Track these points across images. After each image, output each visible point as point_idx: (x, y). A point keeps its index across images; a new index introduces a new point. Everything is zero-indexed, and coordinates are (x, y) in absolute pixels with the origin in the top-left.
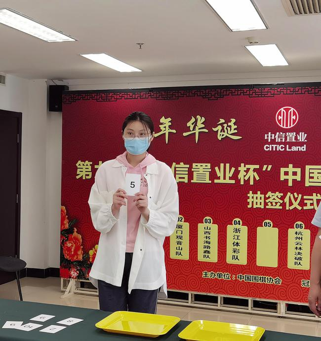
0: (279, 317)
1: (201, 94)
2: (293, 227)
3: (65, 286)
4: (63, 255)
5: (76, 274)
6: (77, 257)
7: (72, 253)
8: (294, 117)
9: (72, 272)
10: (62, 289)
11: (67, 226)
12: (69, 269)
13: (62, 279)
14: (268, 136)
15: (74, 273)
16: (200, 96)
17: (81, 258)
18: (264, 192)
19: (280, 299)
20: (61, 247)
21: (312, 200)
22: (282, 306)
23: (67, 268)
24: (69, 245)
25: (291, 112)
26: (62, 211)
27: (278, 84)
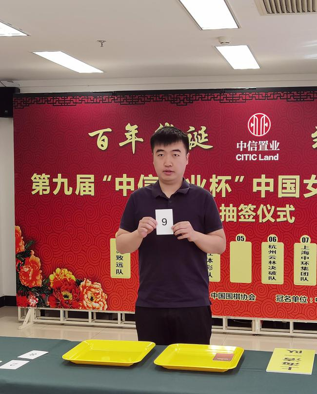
0: (254, 335)
1: (170, 99)
2: (266, 241)
3: (23, 315)
4: (20, 281)
5: (35, 301)
6: (36, 283)
7: (30, 279)
8: (266, 125)
9: (31, 300)
10: (20, 319)
11: (23, 248)
12: (27, 297)
13: (19, 308)
14: (240, 145)
15: (33, 301)
16: (168, 100)
17: (40, 283)
18: (237, 205)
19: (254, 316)
20: (17, 272)
21: (285, 211)
22: (257, 323)
23: (25, 295)
24: (26, 270)
25: (263, 119)
26: (16, 231)
27: (250, 89)
